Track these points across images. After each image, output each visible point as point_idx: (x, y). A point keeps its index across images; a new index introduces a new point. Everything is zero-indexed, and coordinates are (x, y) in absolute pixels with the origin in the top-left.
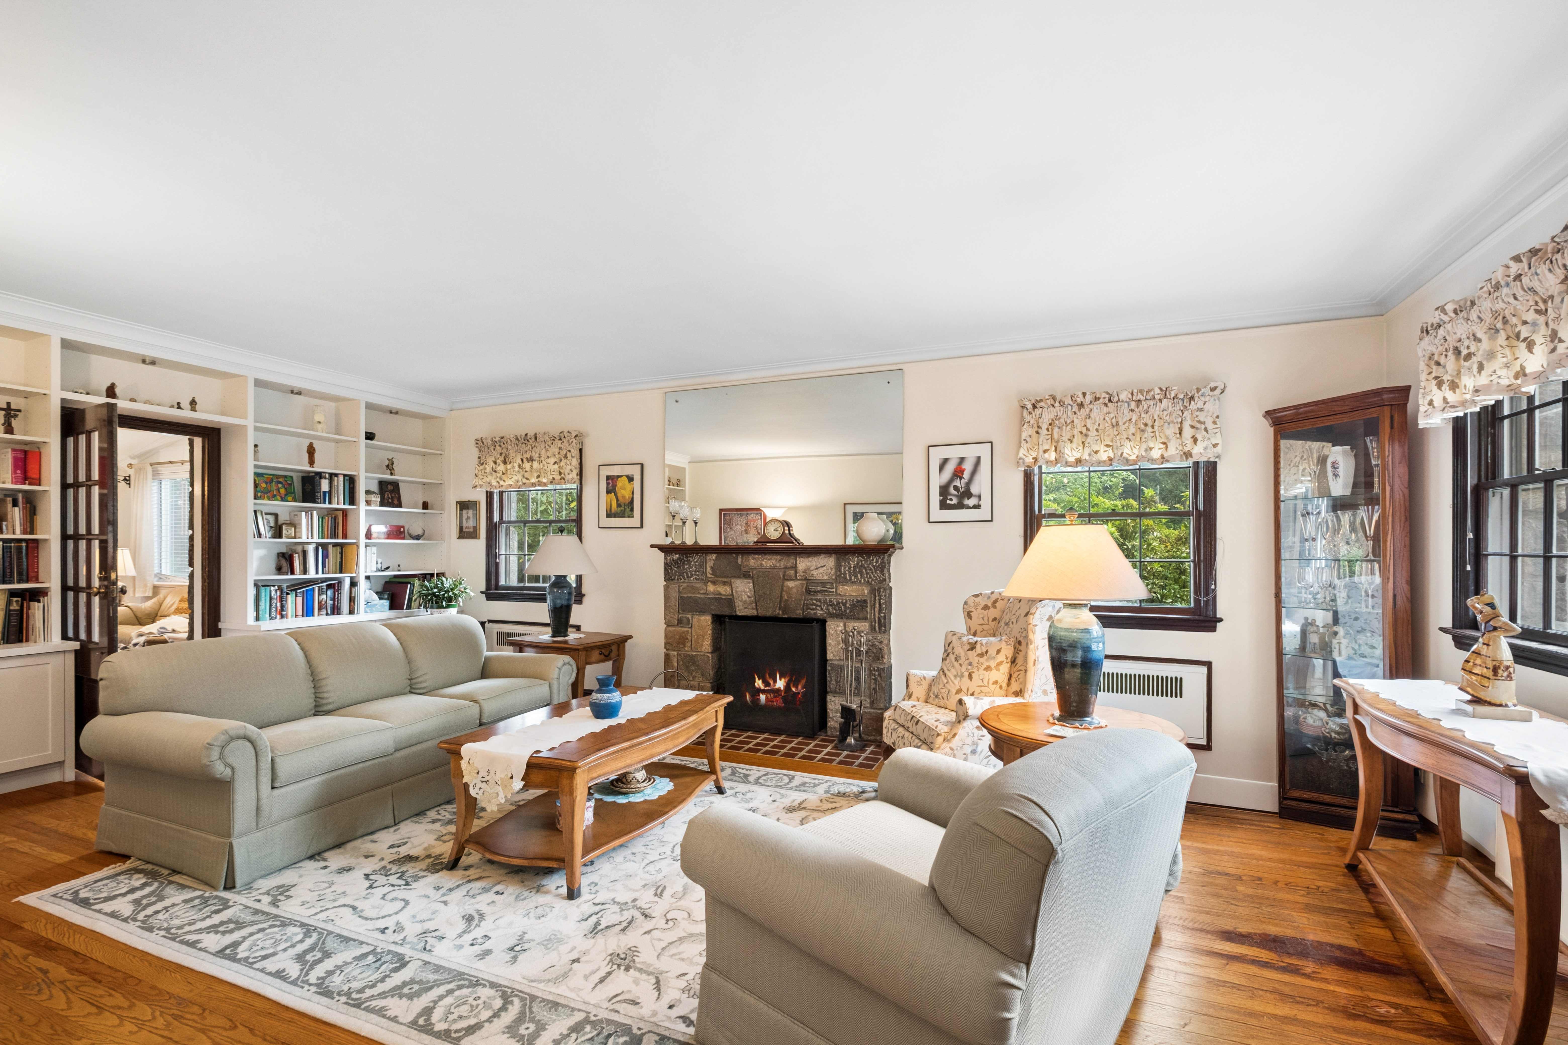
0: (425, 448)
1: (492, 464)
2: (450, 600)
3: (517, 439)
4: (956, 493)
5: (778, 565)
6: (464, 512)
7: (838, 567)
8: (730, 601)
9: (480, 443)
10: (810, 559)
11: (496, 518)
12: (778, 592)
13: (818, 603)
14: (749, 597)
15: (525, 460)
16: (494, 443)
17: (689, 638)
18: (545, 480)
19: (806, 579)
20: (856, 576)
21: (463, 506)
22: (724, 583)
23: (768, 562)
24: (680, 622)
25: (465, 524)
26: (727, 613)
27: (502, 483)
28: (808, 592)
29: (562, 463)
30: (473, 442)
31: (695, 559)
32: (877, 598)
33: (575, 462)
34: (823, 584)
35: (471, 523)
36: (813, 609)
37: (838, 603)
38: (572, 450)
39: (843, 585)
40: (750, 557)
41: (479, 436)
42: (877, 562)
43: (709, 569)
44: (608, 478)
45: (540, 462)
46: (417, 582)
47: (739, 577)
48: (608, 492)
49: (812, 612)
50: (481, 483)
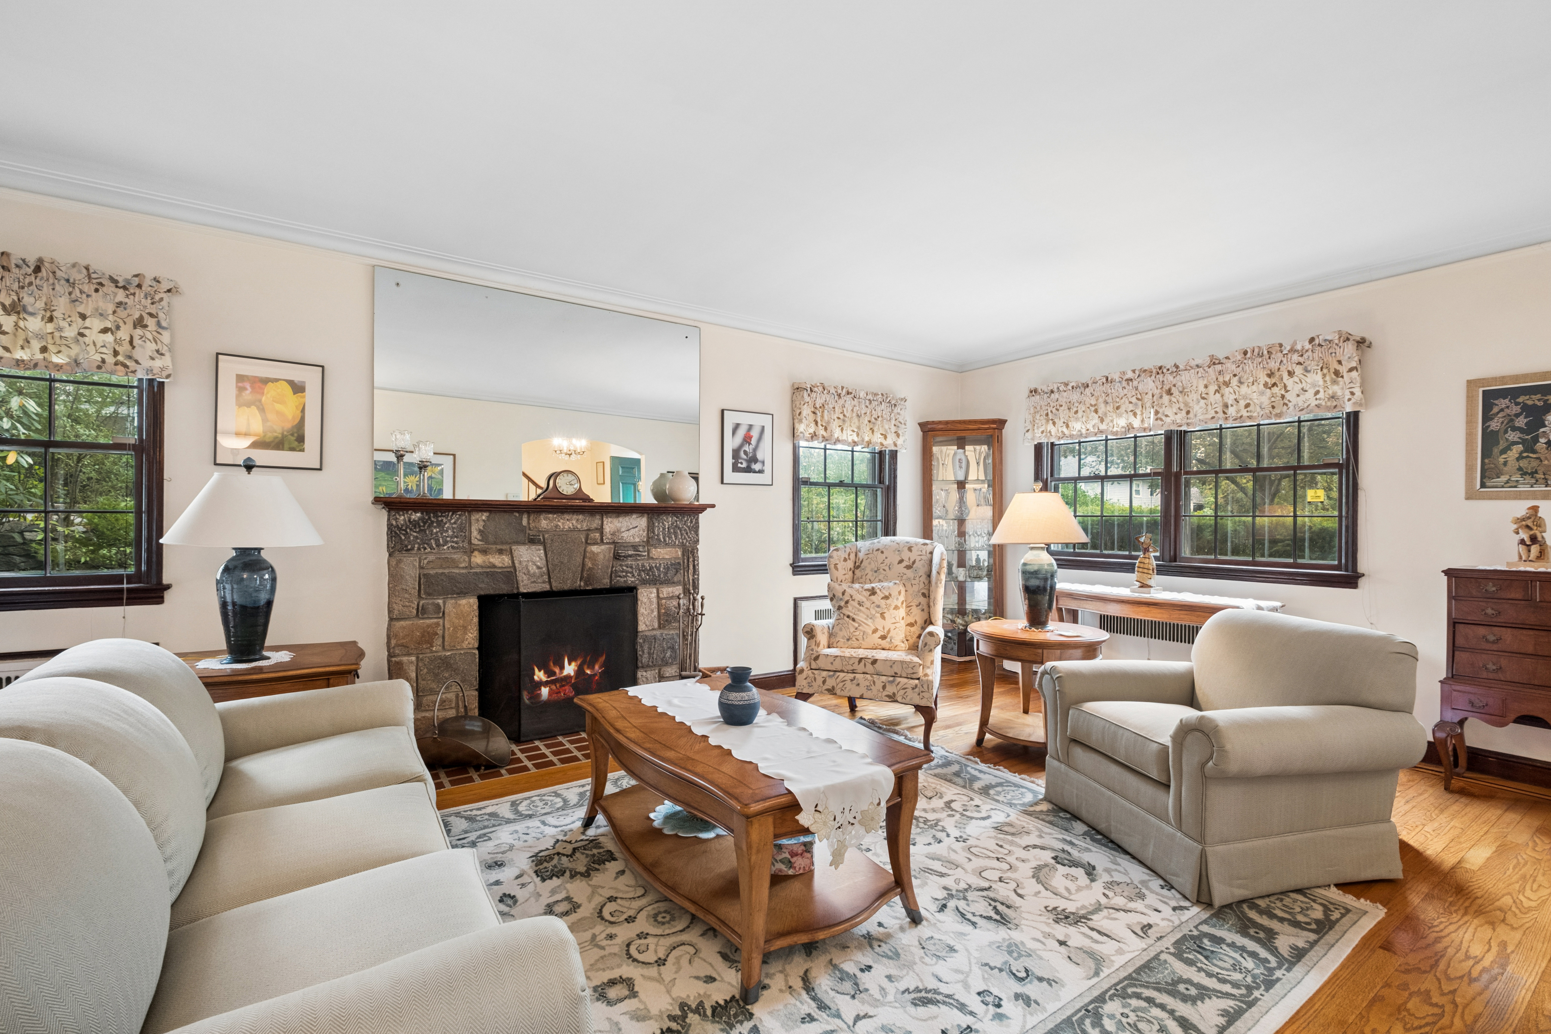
4: (745, 457)
5: (579, 526)
7: (650, 528)
8: (510, 574)
12: (579, 560)
14: (539, 568)
17: (440, 632)
19: (614, 543)
20: (670, 538)
22: (501, 552)
23: (567, 523)
24: (421, 612)
26: (505, 592)
28: (617, 557)
31: (451, 522)
32: (691, 560)
34: (635, 547)
36: (625, 576)
37: (651, 568)
39: (655, 548)
40: (542, 517)
42: (691, 522)
43: (475, 533)
44: (240, 378)
47: (524, 544)
48: (241, 402)
49: (622, 580)
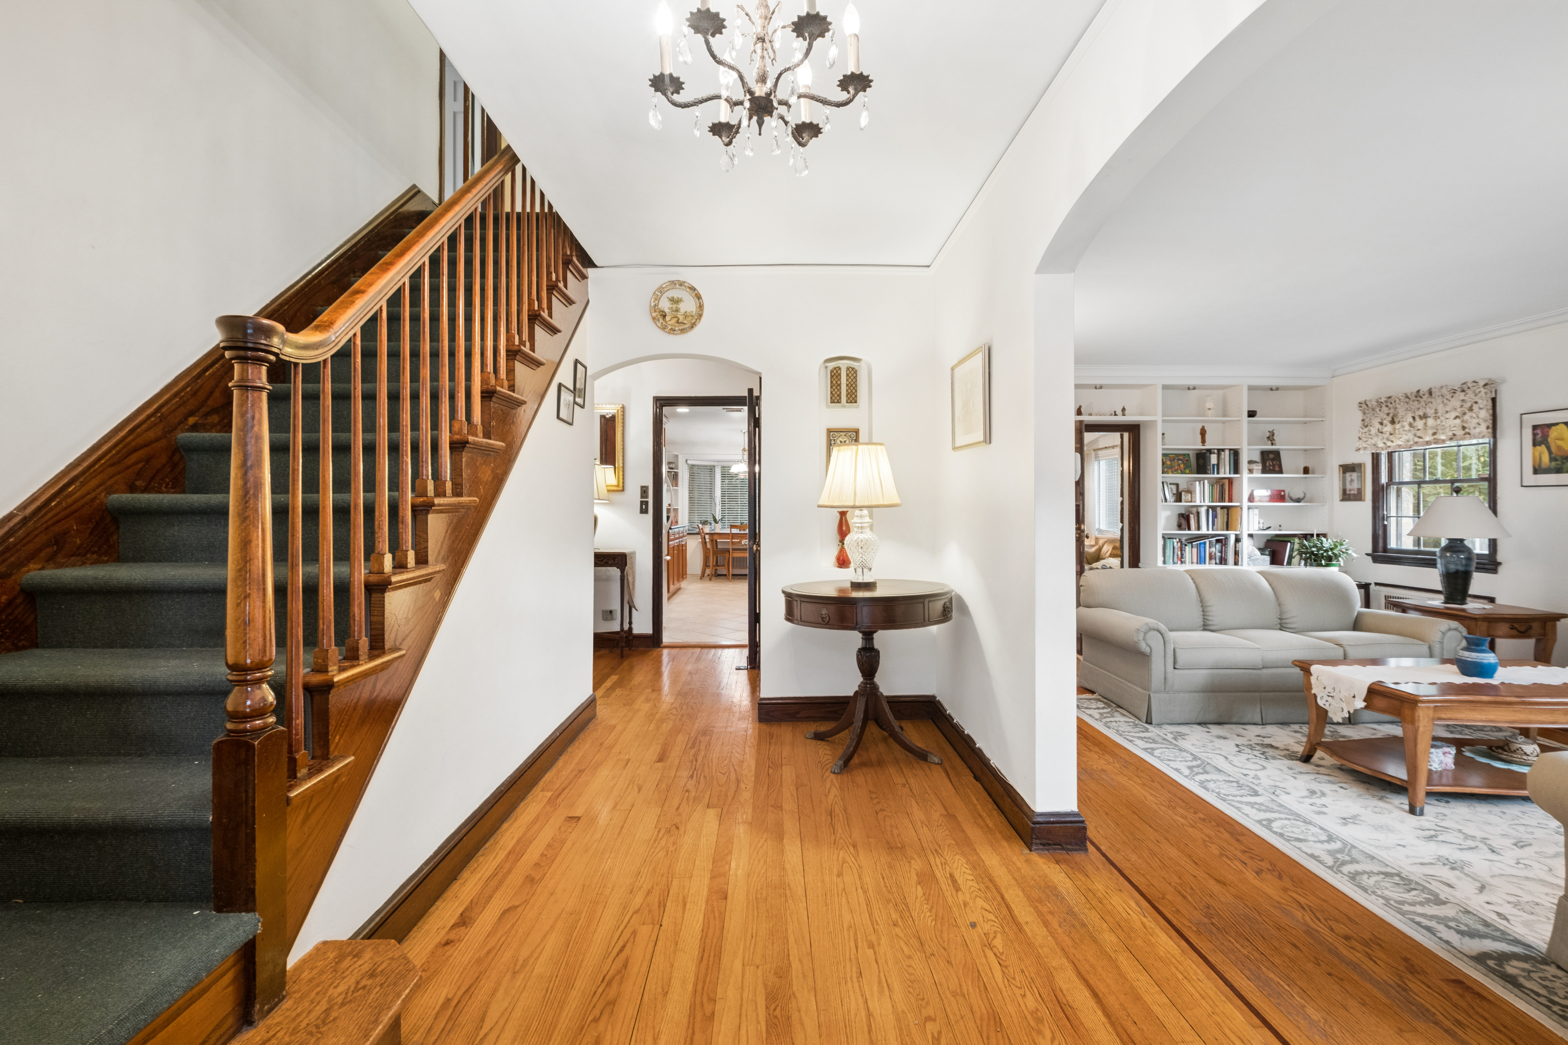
0: (1306, 416)
1: (1378, 426)
2: (1330, 559)
3: (1407, 397)
6: (1348, 475)
9: (1364, 406)
11: (1384, 479)
15: (1417, 418)
16: (1380, 404)
18: (1443, 437)
21: (1347, 469)
25: (1348, 487)
27: (1389, 444)
29: (1466, 417)
30: (1356, 405)
33: (1485, 414)
35: (1355, 486)
38: (1480, 401)
41: (1362, 400)
44: (1535, 427)
45: (1436, 418)
46: (1297, 540)
48: (1535, 444)
50: (1365, 445)
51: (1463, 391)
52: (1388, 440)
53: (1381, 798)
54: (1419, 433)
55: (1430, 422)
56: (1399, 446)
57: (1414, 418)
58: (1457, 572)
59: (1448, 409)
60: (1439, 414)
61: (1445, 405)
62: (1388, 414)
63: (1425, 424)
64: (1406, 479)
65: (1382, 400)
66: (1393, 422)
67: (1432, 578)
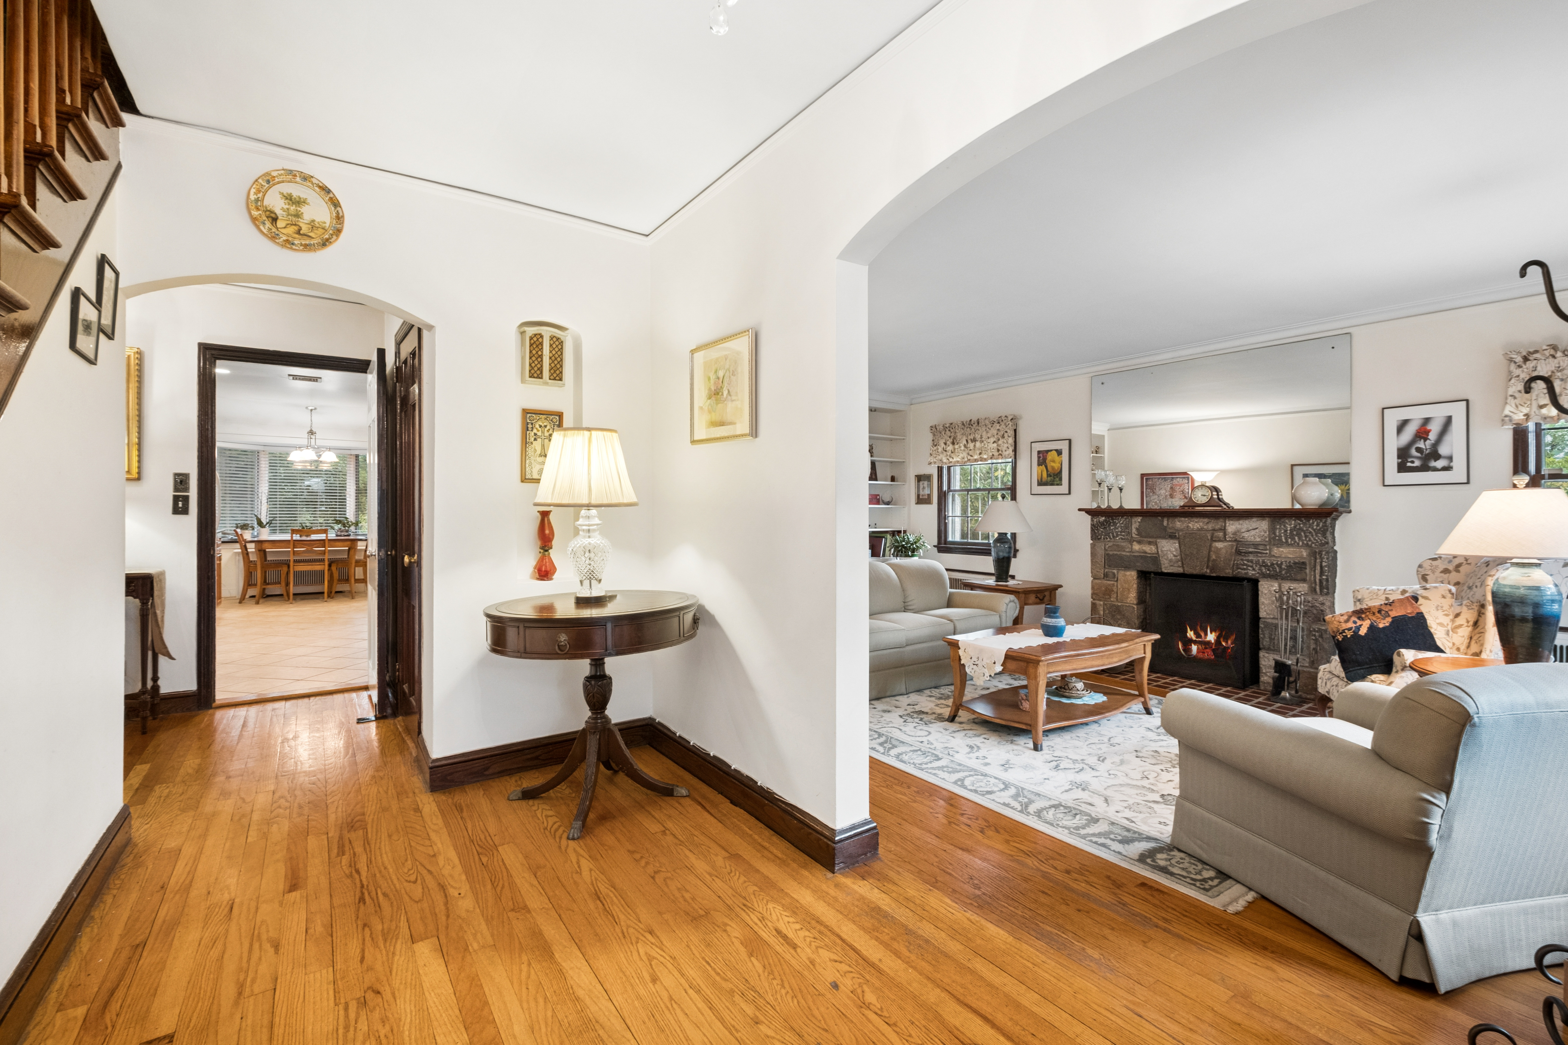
0: (892, 435)
1: (943, 445)
2: (913, 551)
3: (963, 424)
4: (1419, 455)
5: (1205, 527)
6: (921, 483)
7: (1272, 530)
8: (1155, 559)
9: (934, 429)
10: (1241, 522)
11: (945, 488)
12: (1205, 552)
13: (1250, 564)
14: (1175, 556)
15: (969, 441)
16: (945, 428)
17: (1115, 590)
18: (985, 457)
19: (1236, 540)
20: (1293, 539)
21: (920, 478)
22: (1150, 543)
23: (1195, 524)
24: (1106, 576)
25: (921, 493)
26: (1152, 570)
27: (951, 460)
28: (1238, 552)
29: (1000, 442)
30: (928, 429)
31: (1121, 522)
32: (1318, 561)
33: (1011, 441)
34: (1256, 545)
35: (927, 492)
36: (1244, 569)
37: (1272, 564)
38: (1009, 431)
39: (1278, 547)
40: (1176, 520)
41: (933, 424)
42: (1318, 525)
43: (1134, 530)
44: (1039, 452)
45: (982, 442)
46: (889, 537)
47: (1164, 538)
48: (1039, 464)
49: (1243, 572)
50: (935, 460)
51: (999, 423)
52: (950, 457)
53: (1012, 742)
54: (971, 453)
55: (978, 444)
56: (958, 462)
57: (967, 441)
58: (1004, 558)
59: (989, 435)
60: (983, 439)
61: (987, 432)
62: (950, 437)
63: (975, 446)
64: (958, 488)
65: (947, 426)
66: (953, 443)
67: (987, 563)
